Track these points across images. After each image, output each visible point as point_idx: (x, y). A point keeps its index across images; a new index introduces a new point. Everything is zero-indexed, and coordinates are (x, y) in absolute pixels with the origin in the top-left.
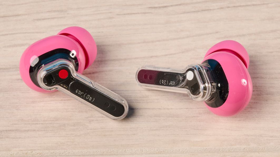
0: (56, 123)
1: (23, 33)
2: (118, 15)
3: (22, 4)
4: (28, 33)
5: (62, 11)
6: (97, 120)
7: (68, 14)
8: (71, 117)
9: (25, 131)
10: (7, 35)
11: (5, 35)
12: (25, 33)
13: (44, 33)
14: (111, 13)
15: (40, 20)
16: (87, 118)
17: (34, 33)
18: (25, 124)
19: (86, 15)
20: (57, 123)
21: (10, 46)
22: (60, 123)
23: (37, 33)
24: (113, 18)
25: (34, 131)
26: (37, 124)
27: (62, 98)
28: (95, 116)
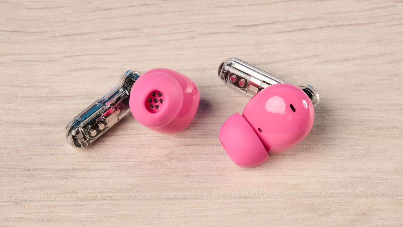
0: (130, 161)
1: (91, 55)
2: (200, 34)
3: (89, 21)
4: (96, 55)
5: (135, 29)
6: (177, 158)
7: (142, 32)
8: (147, 154)
9: (94, 170)
10: (72, 56)
11: (69, 57)
12: (93, 54)
13: (114, 54)
14: (192, 31)
15: (109, 39)
16: (166, 155)
17: (102, 54)
18: (94, 162)
19: (164, 34)
20: (132, 162)
21: (75, 70)
22: (134, 161)
23: (106, 54)
24: (195, 38)
25: (105, 170)
26: (108, 162)
27: (136, 132)
28: (175, 153)
